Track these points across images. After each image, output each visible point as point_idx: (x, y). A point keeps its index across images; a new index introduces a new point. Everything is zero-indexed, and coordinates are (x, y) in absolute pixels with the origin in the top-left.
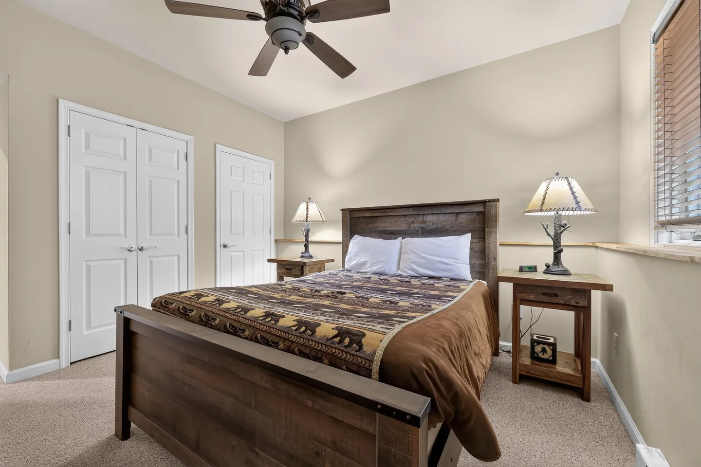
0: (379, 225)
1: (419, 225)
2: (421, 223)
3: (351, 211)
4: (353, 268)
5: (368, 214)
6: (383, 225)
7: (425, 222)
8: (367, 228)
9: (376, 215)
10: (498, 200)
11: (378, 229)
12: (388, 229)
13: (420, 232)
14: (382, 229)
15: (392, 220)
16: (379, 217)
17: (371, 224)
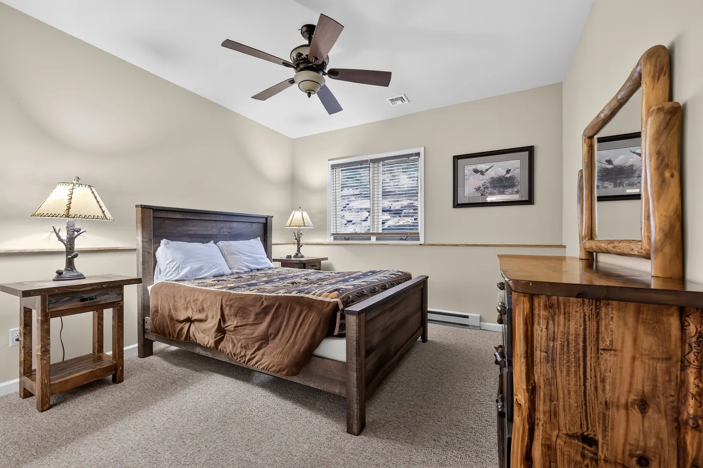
0: (191, 228)
1: (227, 230)
2: (229, 228)
3: (156, 210)
4: (187, 277)
5: (178, 216)
6: (195, 228)
7: (232, 228)
8: (175, 232)
9: (188, 217)
10: (272, 217)
11: (189, 233)
12: (200, 233)
13: (228, 236)
14: (193, 233)
15: (204, 224)
16: (191, 221)
17: (180, 226)
